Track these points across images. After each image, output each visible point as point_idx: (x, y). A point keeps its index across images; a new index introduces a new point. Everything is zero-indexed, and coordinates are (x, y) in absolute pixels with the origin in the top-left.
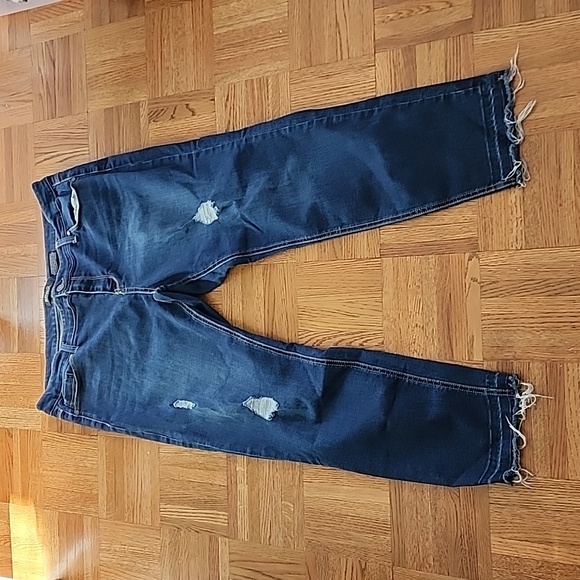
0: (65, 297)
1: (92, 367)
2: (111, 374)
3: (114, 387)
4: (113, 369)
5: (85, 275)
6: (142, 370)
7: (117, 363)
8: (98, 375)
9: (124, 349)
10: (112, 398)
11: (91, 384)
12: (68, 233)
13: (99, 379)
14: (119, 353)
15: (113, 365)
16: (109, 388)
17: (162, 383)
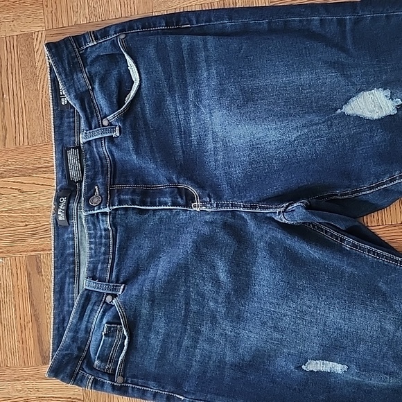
0: (104, 214)
1: (152, 315)
2: (185, 323)
3: (186, 342)
4: (186, 316)
5: (136, 182)
6: (238, 317)
7: (193, 307)
8: (161, 325)
9: (208, 287)
10: (182, 357)
11: (147, 338)
12: (105, 122)
13: (162, 331)
14: (198, 294)
15: (187, 311)
16: (179, 344)
17: (277, 335)
